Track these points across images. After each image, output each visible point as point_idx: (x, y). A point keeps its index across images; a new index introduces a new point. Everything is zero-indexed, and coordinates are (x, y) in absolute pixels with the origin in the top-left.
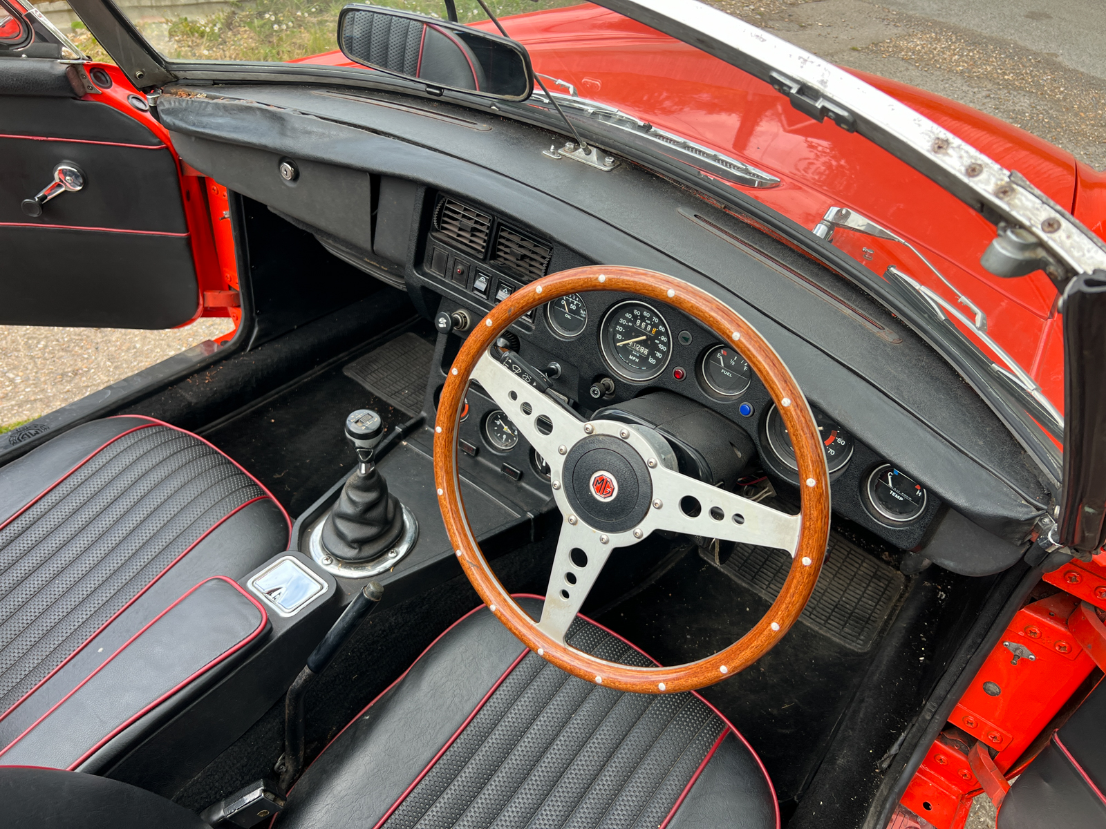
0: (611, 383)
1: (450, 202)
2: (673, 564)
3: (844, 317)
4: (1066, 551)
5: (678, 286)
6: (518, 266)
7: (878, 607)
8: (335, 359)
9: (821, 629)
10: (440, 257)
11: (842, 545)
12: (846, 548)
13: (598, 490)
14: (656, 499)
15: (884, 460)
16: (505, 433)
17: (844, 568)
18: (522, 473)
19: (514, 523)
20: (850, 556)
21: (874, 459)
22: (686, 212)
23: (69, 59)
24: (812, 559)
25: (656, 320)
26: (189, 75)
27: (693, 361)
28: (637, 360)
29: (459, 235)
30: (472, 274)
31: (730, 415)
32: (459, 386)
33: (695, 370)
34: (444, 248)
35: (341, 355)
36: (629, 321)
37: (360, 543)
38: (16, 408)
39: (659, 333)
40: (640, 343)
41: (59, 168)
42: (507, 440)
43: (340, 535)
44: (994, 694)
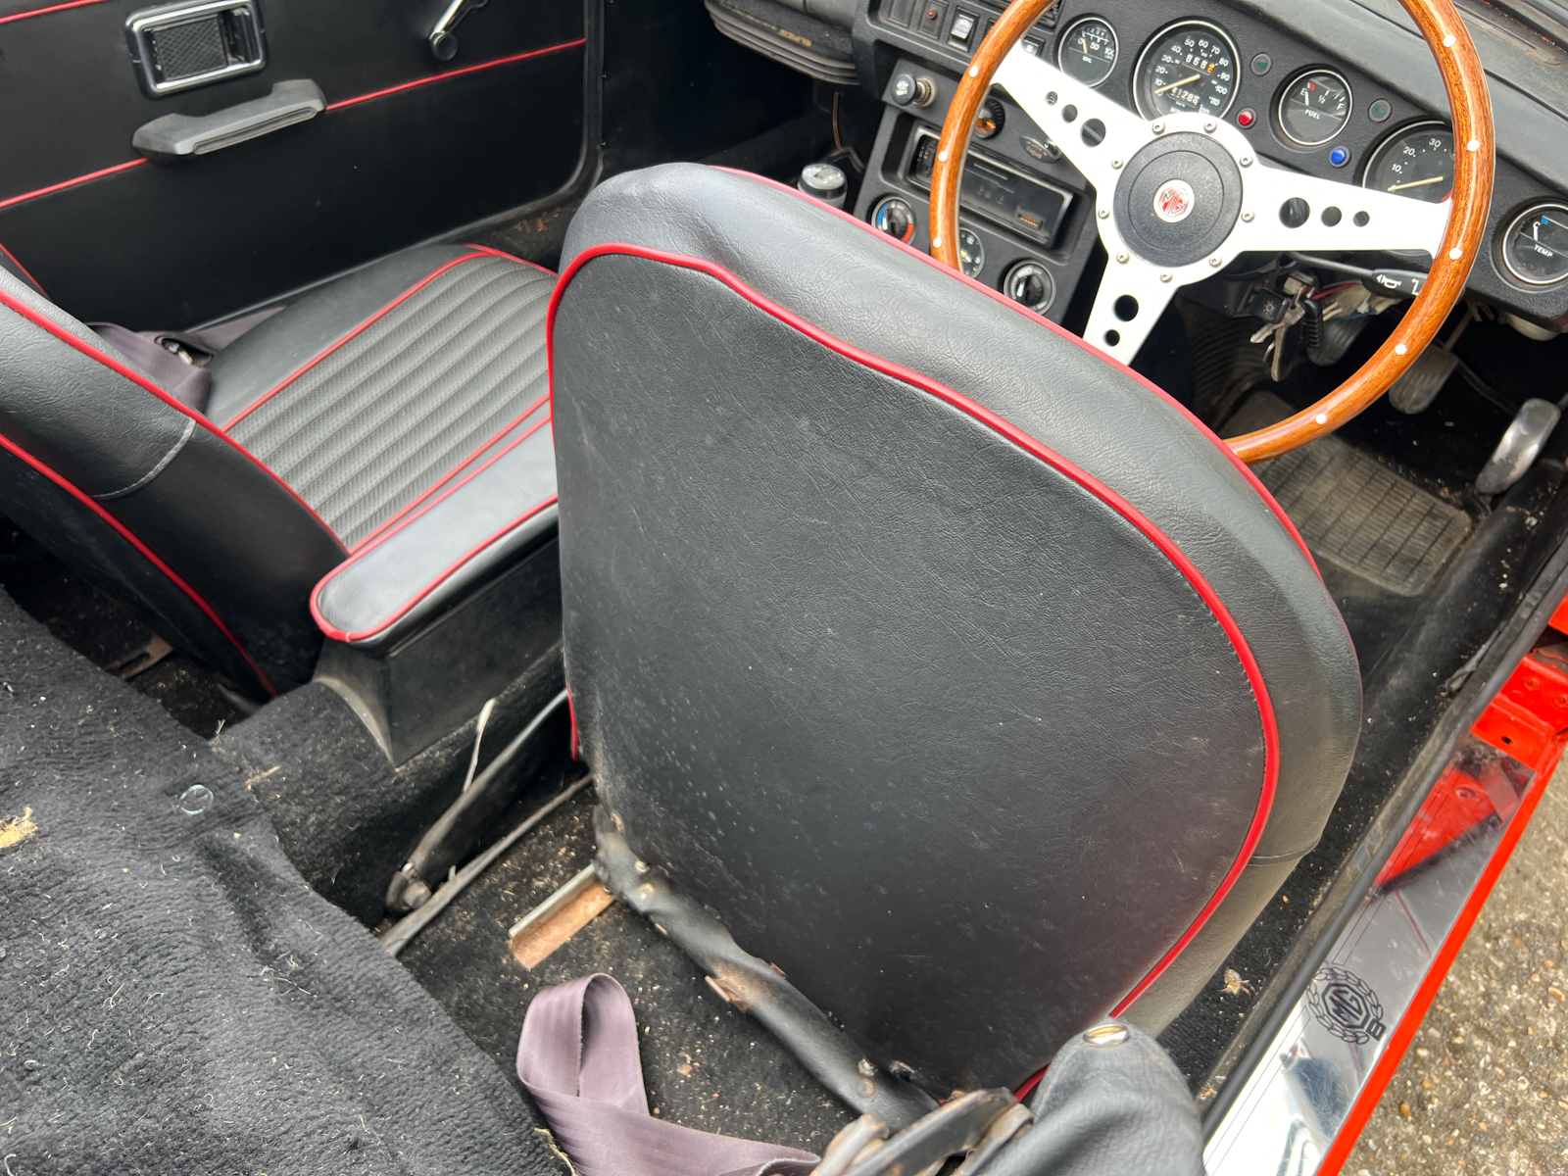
7: (1433, 548)
10: (904, 4)
11: (1382, 475)
12: (1389, 479)
13: (1166, 207)
14: (1246, 209)
17: (1386, 502)
20: (1395, 489)
24: (1465, 250)
25: (1218, 50)
27: (1267, 99)
30: (949, 17)
32: (976, 94)
33: (1269, 113)
36: (1175, 56)
39: (1220, 69)
40: (1190, 87)
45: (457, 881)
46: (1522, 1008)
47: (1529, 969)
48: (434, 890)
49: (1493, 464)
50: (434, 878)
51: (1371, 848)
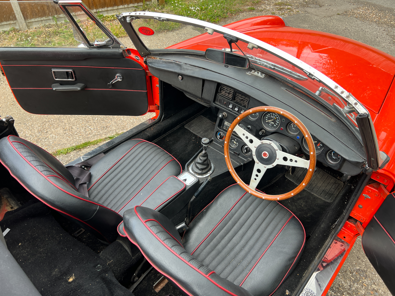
0: (264, 131)
1: (223, 86)
2: (278, 179)
3: (322, 115)
4: (371, 169)
5: (283, 111)
6: (240, 102)
7: (335, 191)
8: (182, 123)
9: (319, 196)
10: (220, 100)
11: (325, 174)
12: (327, 175)
13: (264, 156)
14: (277, 157)
15: (330, 149)
16: (234, 143)
17: (326, 181)
18: (239, 153)
19: (238, 166)
20: (328, 177)
21: (328, 149)
22: (283, 89)
23: (122, 48)
24: (312, 170)
25: (276, 116)
26: (154, 53)
27: (285, 126)
28: (271, 125)
29: (225, 94)
30: (228, 104)
31: (294, 139)
32: (231, 133)
33: (286, 128)
34: (221, 97)
35: (184, 122)
36: (269, 116)
37: (202, 169)
38: (93, 137)
40: (272, 121)
41: (117, 75)
42: (235, 145)
43: (197, 168)
44: (361, 208)
45: (143, 276)
46: (357, 288)
47: (359, 279)
48: (139, 278)
49: (344, 176)
50: (139, 276)
51: (315, 263)
